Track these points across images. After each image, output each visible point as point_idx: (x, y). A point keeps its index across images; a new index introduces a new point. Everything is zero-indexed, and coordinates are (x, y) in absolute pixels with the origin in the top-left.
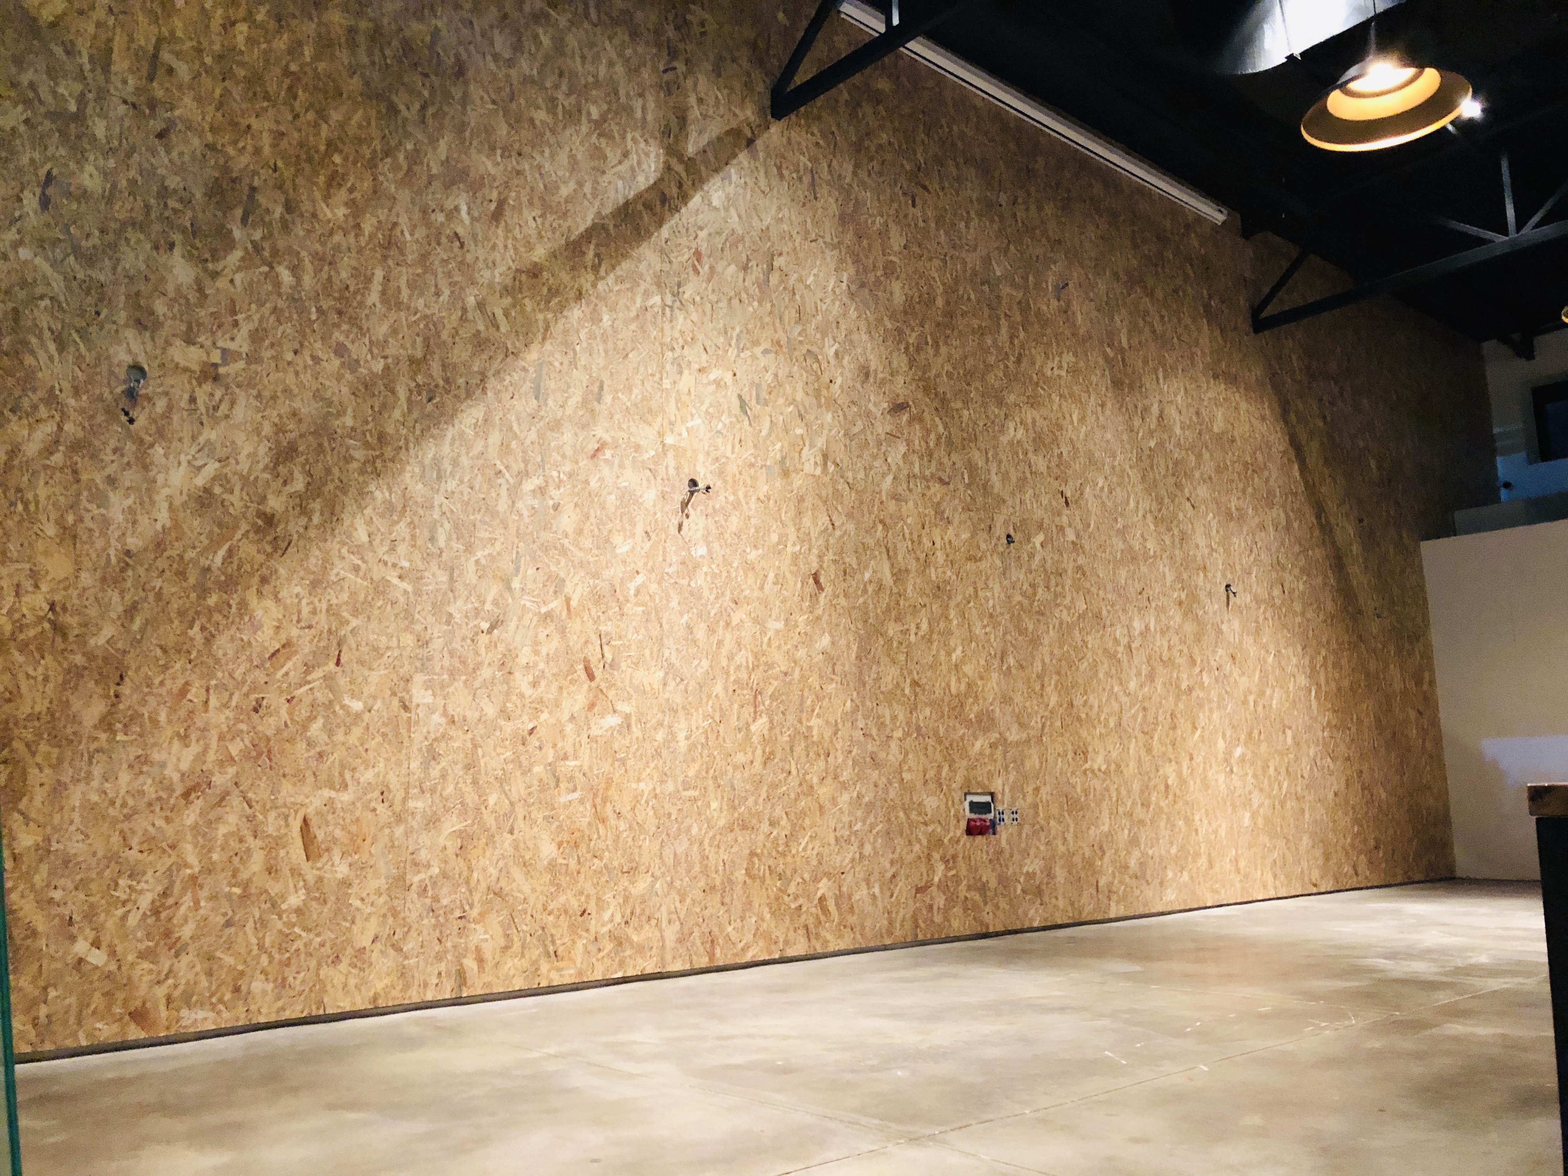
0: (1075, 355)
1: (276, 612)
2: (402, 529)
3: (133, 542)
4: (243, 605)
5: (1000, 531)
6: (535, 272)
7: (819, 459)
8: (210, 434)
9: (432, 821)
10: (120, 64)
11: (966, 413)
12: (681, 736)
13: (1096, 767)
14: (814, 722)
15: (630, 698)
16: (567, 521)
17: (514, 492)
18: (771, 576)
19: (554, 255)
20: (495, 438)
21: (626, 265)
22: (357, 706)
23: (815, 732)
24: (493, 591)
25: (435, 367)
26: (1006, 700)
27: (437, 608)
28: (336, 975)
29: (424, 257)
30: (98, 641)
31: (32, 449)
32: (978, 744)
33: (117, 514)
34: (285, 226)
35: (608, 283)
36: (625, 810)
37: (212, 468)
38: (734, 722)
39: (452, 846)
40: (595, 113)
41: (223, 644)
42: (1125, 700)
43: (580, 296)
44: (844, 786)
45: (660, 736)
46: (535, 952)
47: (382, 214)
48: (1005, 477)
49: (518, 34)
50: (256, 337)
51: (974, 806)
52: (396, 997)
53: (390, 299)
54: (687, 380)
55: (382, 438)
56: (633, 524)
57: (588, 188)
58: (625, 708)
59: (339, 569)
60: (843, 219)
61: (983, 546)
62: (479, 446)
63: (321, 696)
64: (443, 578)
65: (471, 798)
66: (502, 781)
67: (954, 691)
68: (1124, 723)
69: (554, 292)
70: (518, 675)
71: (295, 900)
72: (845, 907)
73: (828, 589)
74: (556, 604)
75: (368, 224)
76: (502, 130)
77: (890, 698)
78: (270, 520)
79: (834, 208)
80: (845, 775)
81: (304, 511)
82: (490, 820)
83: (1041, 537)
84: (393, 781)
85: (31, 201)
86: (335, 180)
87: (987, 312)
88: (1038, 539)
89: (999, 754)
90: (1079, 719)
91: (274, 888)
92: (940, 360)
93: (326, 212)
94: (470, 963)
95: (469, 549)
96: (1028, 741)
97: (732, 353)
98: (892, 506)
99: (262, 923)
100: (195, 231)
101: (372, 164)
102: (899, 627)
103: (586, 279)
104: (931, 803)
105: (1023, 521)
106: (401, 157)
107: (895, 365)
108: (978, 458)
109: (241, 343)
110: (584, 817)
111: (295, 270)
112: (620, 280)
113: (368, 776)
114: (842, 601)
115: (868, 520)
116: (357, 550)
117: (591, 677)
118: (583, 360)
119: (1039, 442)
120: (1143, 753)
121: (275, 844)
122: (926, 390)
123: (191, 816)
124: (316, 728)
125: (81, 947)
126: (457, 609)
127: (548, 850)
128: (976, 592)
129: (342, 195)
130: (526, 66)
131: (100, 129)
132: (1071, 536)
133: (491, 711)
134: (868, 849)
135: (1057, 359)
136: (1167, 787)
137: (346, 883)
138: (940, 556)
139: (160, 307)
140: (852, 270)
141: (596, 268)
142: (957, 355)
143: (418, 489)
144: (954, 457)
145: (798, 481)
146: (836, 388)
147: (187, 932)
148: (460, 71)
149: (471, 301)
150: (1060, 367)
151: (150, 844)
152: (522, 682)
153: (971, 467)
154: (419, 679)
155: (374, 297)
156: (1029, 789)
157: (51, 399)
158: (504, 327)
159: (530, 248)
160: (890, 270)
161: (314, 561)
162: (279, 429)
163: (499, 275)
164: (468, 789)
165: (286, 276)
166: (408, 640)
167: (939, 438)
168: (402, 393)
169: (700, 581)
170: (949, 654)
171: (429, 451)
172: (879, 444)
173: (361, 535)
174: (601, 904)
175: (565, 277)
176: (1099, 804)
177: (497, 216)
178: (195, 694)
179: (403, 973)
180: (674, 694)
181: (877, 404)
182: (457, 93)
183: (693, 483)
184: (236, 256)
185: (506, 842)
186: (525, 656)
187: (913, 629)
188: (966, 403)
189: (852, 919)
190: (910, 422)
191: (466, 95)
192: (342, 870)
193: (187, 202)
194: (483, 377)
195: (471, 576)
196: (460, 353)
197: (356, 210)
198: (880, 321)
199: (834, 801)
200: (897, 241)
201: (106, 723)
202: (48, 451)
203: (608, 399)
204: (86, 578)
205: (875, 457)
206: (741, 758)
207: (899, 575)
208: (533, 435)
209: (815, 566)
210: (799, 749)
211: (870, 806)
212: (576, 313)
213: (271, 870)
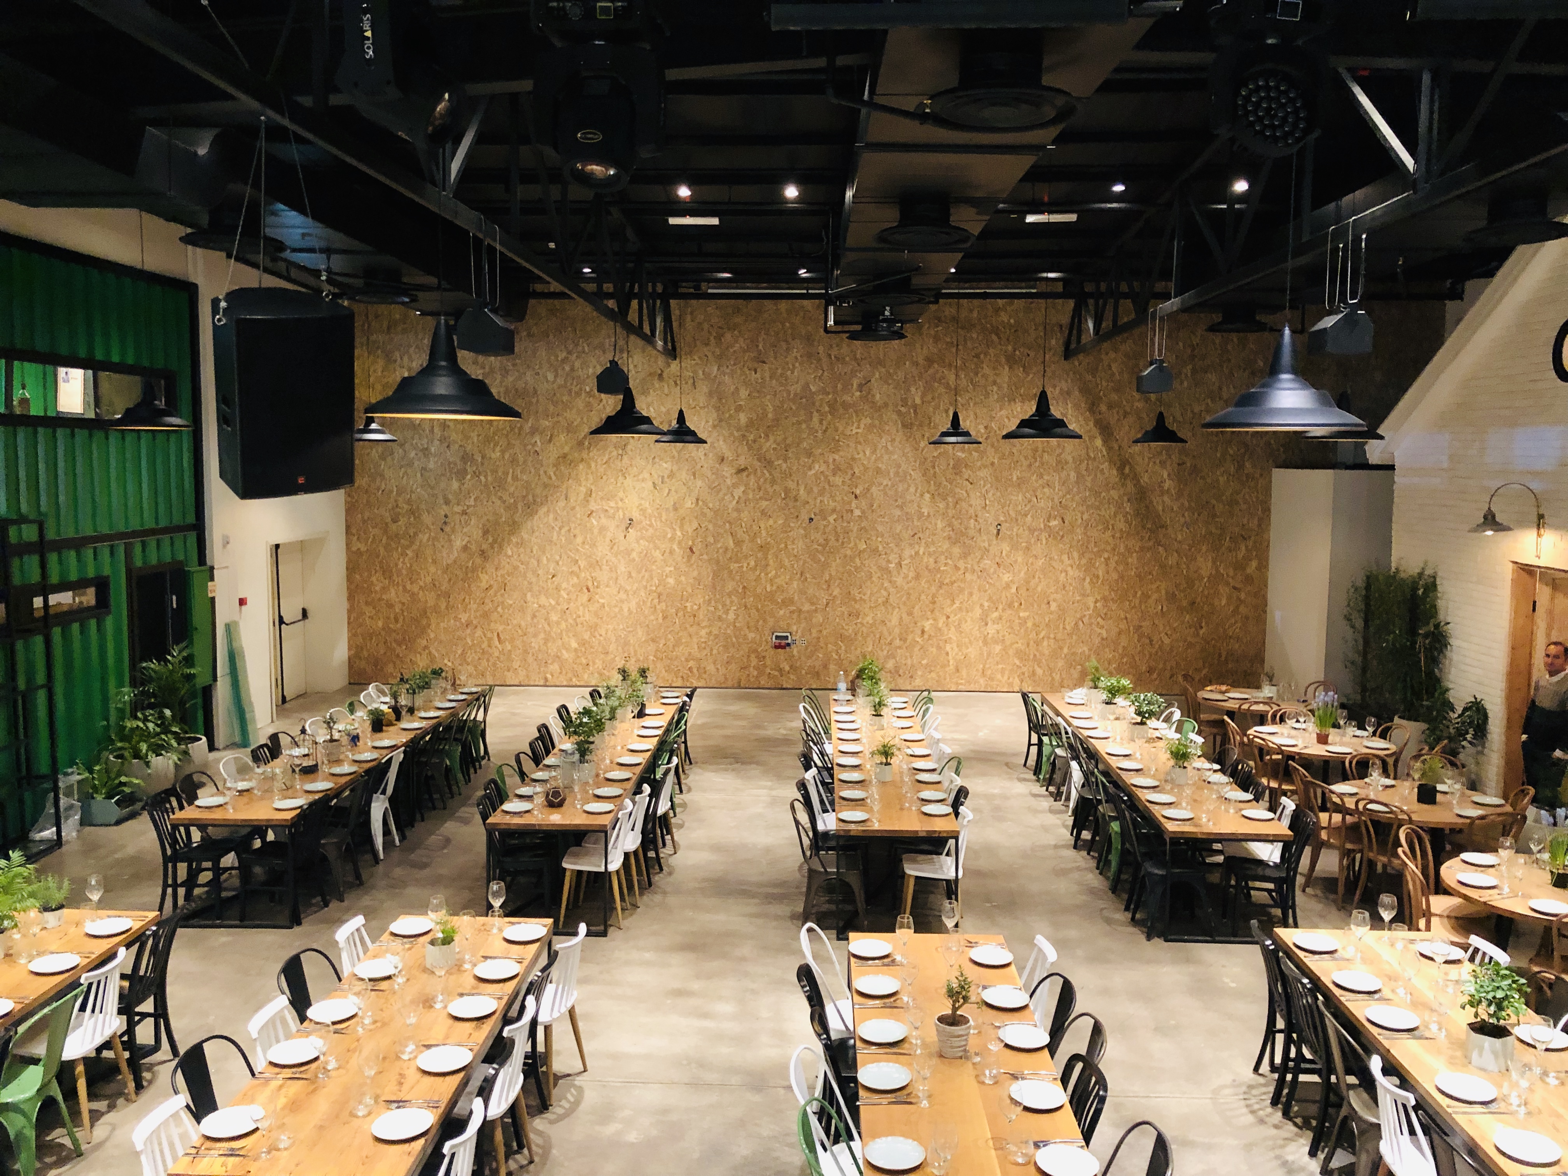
0: (872, 418)
1: (487, 577)
2: (522, 550)
3: (449, 562)
4: (478, 576)
5: (804, 516)
6: (565, 456)
7: (694, 500)
8: (465, 530)
9: (535, 636)
10: (436, 430)
11: (784, 466)
12: (626, 610)
13: (865, 622)
14: (688, 604)
15: (603, 598)
16: (579, 540)
17: (559, 533)
18: (668, 551)
19: (571, 448)
20: (551, 516)
21: (602, 443)
22: (511, 602)
23: (689, 609)
24: (552, 566)
25: (530, 497)
26: (802, 592)
27: (534, 572)
28: (509, 674)
29: (525, 462)
30: (443, 588)
31: (425, 540)
32: (782, 612)
33: (445, 555)
34: (482, 464)
35: (594, 453)
36: (603, 633)
37: (467, 539)
38: (649, 604)
39: (542, 642)
40: (588, 389)
41: (473, 588)
42: (892, 590)
43: (582, 460)
44: (703, 628)
45: (617, 610)
46: (570, 675)
47: (511, 451)
48: (809, 491)
49: (556, 371)
50: (475, 500)
51: (777, 637)
52: (526, 683)
53: (515, 478)
54: (629, 481)
55: (514, 522)
56: (604, 537)
57: (585, 420)
58: (602, 601)
59: (503, 563)
60: (710, 394)
61: (792, 525)
62: (545, 520)
63: (500, 599)
64: (535, 563)
65: (547, 628)
66: (558, 623)
67: (768, 590)
68: (891, 600)
69: (571, 462)
70: (562, 592)
71: (496, 654)
72: (702, 671)
73: (697, 553)
74: (575, 569)
75: (507, 456)
76: (551, 408)
77: (729, 595)
78: (483, 552)
79: (705, 389)
80: (704, 624)
81: (492, 547)
82: (553, 634)
83: (835, 516)
84: (523, 624)
85: (419, 475)
86: (496, 445)
87: (802, 412)
88: (831, 519)
89: (795, 616)
90: (856, 601)
91: (490, 651)
92: (768, 444)
93: (493, 456)
94: (549, 676)
95: (544, 552)
96: (816, 611)
97: (649, 466)
98: (735, 514)
99: (488, 660)
100: (458, 472)
101: (507, 436)
102: (736, 565)
103: (584, 455)
104: (751, 635)
105: (821, 511)
106: (516, 430)
107: (739, 451)
108: (791, 485)
109: (472, 502)
110: (586, 636)
111: (486, 477)
112: (598, 450)
113: (515, 622)
114: (705, 557)
115: (720, 523)
116: (509, 557)
117: (589, 590)
118: (584, 483)
119: (837, 470)
120: (904, 616)
121: (490, 640)
122: (759, 460)
123: (468, 631)
124: (499, 609)
125: (446, 661)
126: (540, 572)
127: (574, 645)
128: (786, 546)
129: (498, 449)
130: (560, 381)
131: (433, 449)
132: (857, 513)
133: (553, 603)
134: (715, 652)
135: (855, 425)
136: (923, 632)
137: (510, 651)
138: (764, 533)
139: (450, 497)
140: (715, 415)
141: (589, 448)
142: (779, 439)
143: (526, 536)
144: (775, 487)
145: (681, 512)
146: (704, 469)
147: (469, 660)
148: (535, 391)
149: (542, 472)
150: (858, 428)
151: (459, 638)
152: (564, 594)
153: (787, 491)
154: (529, 595)
155: (509, 479)
156: (814, 631)
157: (428, 527)
158: (554, 478)
159: (563, 448)
160: (739, 409)
161: (496, 562)
162: (484, 525)
163: (552, 460)
164: (546, 626)
165: (482, 478)
166: (526, 583)
167: (766, 480)
168: (520, 507)
169: (634, 555)
170: (767, 574)
171: (529, 524)
172: (728, 488)
173: (510, 553)
174: (594, 663)
175: (576, 455)
176: (865, 638)
177: (550, 441)
178: (467, 600)
179: (527, 676)
180: (623, 596)
181: (727, 471)
182: (534, 400)
183: (631, 520)
184: (469, 477)
185: (560, 642)
186: (564, 585)
187: (745, 565)
188: (785, 461)
189: (704, 676)
190: (747, 476)
191: (538, 401)
192: (509, 648)
193: (455, 464)
194: (546, 497)
195: (545, 562)
196: (538, 491)
197: (503, 452)
198: (732, 434)
199: (697, 634)
200: (744, 393)
201: (447, 608)
202: (428, 540)
203: (594, 495)
204: (439, 572)
205: (725, 495)
206: (652, 617)
207: (738, 543)
208: (565, 513)
209: (690, 543)
210: (680, 614)
211: (716, 636)
212: (581, 466)
213: (489, 646)
